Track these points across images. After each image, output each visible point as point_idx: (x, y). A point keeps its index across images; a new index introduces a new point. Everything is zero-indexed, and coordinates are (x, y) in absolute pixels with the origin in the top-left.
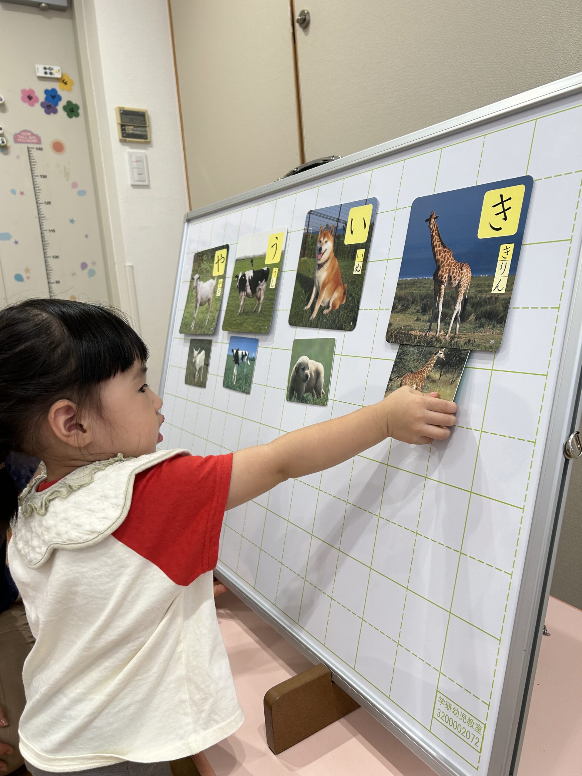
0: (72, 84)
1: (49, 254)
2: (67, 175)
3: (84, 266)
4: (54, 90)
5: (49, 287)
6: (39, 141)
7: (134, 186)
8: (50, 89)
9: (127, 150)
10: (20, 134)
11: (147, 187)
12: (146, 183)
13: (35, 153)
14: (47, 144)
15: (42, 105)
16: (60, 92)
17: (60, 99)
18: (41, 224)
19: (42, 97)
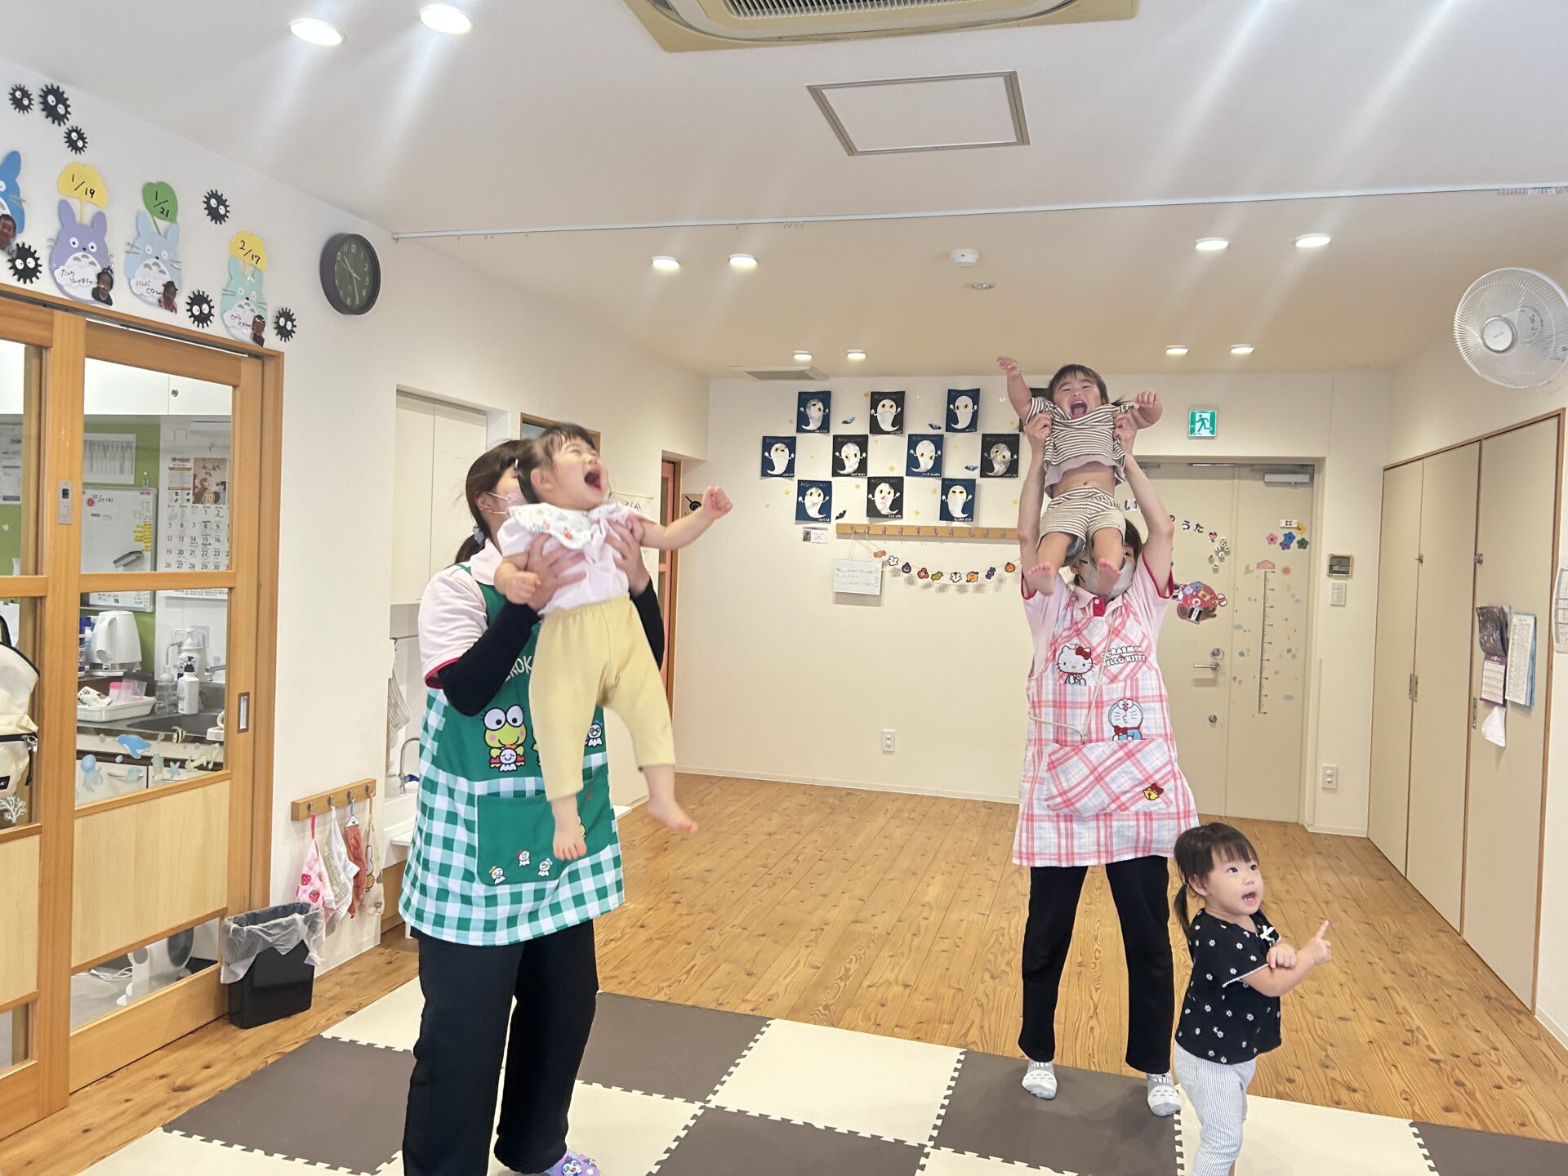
0: (1305, 529)
1: (1265, 640)
2: (1289, 589)
3: (1289, 651)
4: (1290, 533)
5: (1261, 662)
6: (1274, 567)
7: (1333, 605)
8: (1287, 533)
9: (1332, 581)
10: (1262, 563)
11: (1344, 606)
12: (1343, 603)
13: (1270, 575)
14: (1278, 569)
15: (1281, 544)
16: (1294, 534)
17: (1294, 538)
18: (1264, 620)
19: (1281, 539)
